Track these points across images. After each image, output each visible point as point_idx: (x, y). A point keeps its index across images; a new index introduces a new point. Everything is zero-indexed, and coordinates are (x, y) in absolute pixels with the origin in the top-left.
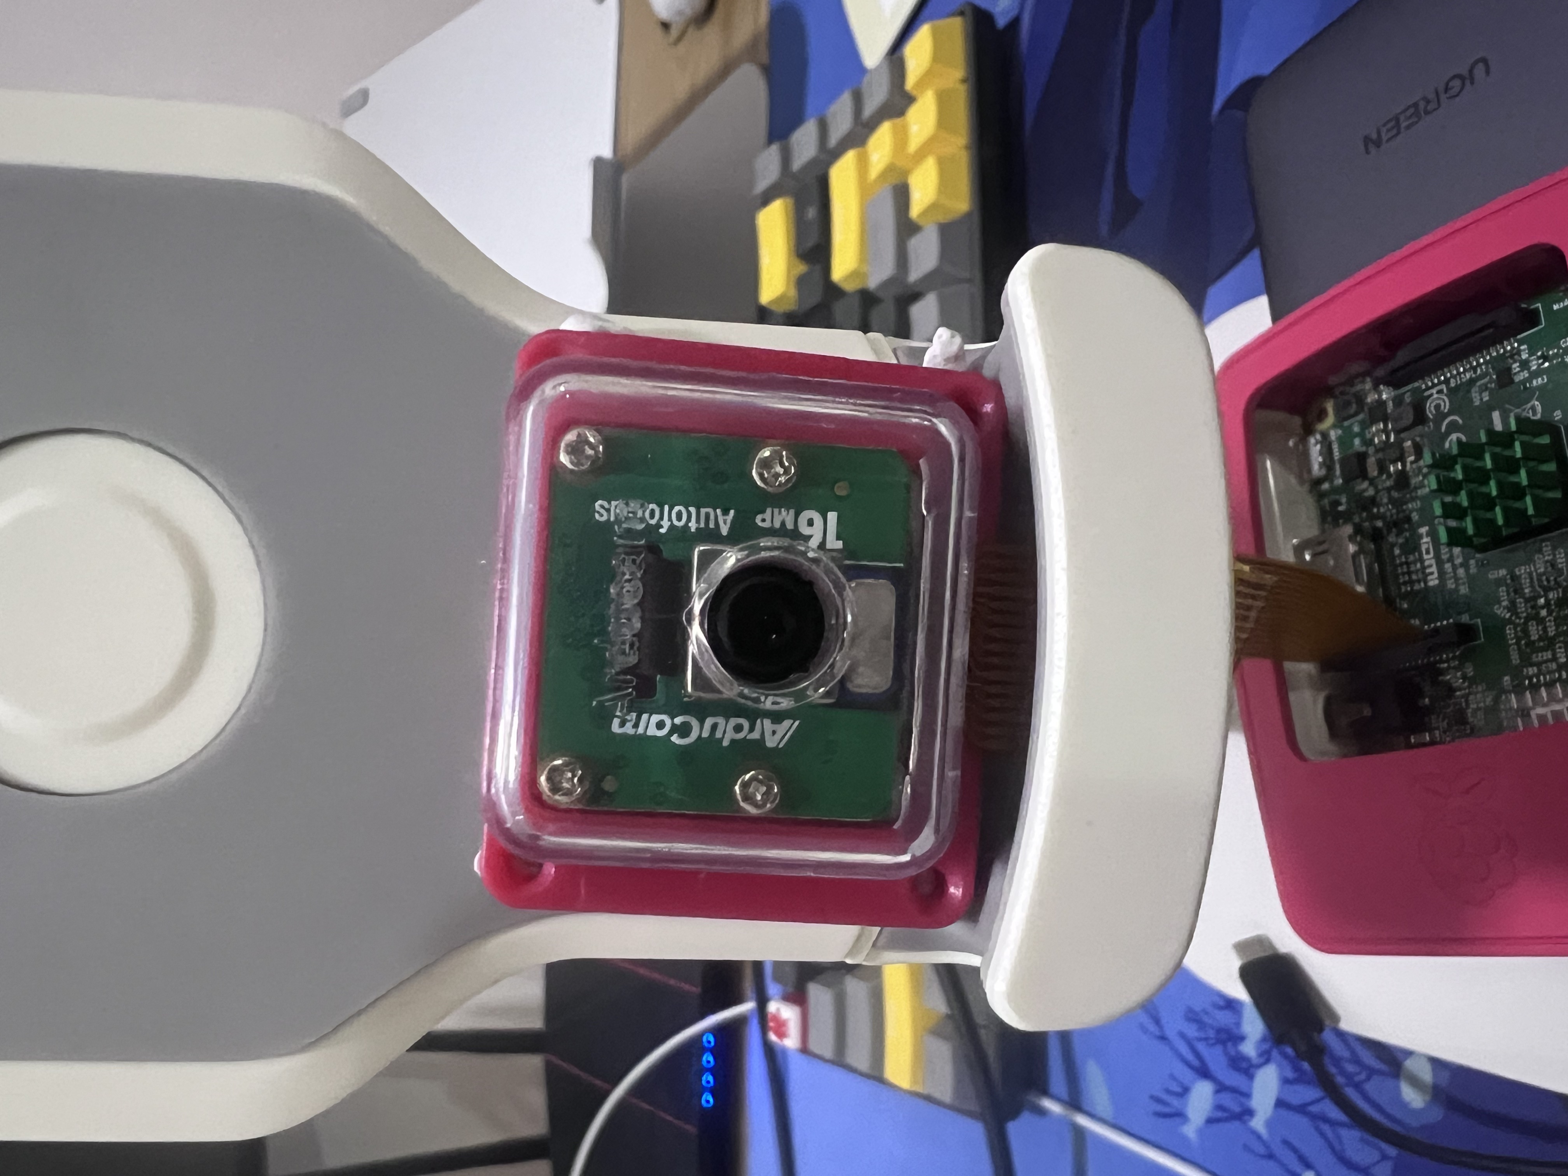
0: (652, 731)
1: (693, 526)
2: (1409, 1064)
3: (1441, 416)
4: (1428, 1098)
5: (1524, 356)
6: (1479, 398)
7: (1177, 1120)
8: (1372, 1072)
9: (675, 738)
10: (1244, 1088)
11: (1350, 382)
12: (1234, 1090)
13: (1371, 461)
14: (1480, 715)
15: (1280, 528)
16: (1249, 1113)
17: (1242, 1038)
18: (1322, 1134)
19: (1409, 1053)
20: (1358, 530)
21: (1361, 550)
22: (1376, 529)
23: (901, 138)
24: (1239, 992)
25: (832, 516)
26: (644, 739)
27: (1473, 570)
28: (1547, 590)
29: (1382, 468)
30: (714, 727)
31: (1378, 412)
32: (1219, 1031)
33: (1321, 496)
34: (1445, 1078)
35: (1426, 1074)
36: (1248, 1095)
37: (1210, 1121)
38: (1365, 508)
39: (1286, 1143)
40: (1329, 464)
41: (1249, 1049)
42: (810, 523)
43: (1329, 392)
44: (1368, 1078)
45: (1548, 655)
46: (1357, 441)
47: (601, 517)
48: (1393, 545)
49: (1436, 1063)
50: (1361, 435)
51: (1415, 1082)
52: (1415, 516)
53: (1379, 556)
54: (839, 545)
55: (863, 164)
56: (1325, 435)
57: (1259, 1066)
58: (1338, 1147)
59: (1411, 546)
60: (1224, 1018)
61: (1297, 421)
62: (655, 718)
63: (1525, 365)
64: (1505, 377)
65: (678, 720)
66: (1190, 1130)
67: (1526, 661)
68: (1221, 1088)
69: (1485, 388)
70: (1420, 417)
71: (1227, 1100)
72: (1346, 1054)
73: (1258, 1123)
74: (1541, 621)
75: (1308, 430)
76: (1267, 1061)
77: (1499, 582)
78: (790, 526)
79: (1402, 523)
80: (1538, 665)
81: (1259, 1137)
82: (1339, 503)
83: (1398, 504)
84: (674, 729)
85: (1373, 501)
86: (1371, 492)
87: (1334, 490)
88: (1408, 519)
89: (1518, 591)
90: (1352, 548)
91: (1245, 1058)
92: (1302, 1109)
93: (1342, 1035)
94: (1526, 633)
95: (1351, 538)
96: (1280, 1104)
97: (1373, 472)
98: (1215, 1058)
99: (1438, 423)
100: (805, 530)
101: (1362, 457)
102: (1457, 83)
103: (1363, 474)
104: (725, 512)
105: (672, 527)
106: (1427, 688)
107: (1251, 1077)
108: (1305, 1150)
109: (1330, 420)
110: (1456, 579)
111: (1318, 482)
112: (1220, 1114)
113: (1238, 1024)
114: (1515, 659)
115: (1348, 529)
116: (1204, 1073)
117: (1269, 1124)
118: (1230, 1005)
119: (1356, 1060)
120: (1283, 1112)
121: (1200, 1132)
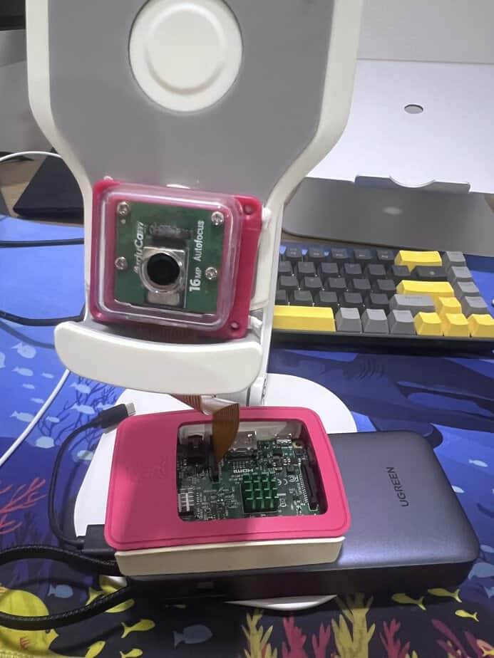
0: (138, 235)
1: (196, 249)
2: (91, 454)
3: (288, 479)
4: (81, 458)
5: (302, 504)
6: (291, 491)
7: (78, 381)
8: (90, 443)
9: (136, 241)
10: (88, 402)
11: (307, 454)
12: (86, 400)
13: (278, 457)
14: (190, 480)
15: (262, 427)
16: (79, 404)
17: (104, 404)
18: (72, 425)
19: (94, 453)
20: (255, 451)
21: (248, 452)
22: (256, 456)
23: (453, 311)
24: (118, 403)
25: (198, 289)
26: (136, 233)
27: (236, 483)
28: (225, 502)
29: (275, 461)
30: (139, 252)
31: (294, 461)
32: (107, 396)
33: (271, 442)
34: (85, 463)
35: (87, 458)
36: (85, 404)
37: (77, 391)
38: (263, 455)
39: (68, 415)
40: (280, 445)
41: (100, 406)
42: (197, 283)
43: (306, 447)
44: (87, 441)
45: (205, 500)
46: (286, 454)
47: (199, 222)
48: (249, 460)
49: (90, 462)
50: (288, 455)
51: (86, 455)
52: (257, 468)
53: (246, 457)
54: (190, 290)
55: (446, 295)
56: (290, 445)
57: (94, 408)
58: (67, 430)
59: (248, 467)
60: (111, 399)
61: (298, 437)
62: (142, 236)
63: (299, 504)
64: (296, 498)
65: (141, 242)
66: (74, 385)
67: (204, 494)
68: (88, 396)
69: (294, 492)
70: (289, 473)
71: (84, 397)
72: (96, 435)
73: (75, 406)
74: (216, 499)
75: (293, 440)
76: (95, 411)
77: (231, 490)
78: (196, 277)
79: (256, 464)
80: (203, 497)
81: (71, 406)
82: (267, 447)
83: (262, 464)
84: (139, 241)
85: (265, 457)
86: (268, 456)
87: (272, 446)
88: (257, 466)
89: (227, 495)
90: (249, 448)
91: (97, 404)
92: (79, 420)
93: (101, 435)
94: (213, 495)
95: (252, 449)
96: (81, 414)
97: (274, 458)
98: (98, 395)
99: (287, 478)
100: (195, 281)
101: (281, 455)
102: (402, 496)
103: (274, 455)
104: (200, 258)
105: (196, 243)
106: (200, 466)
107: (91, 406)
108: (66, 420)
109: (296, 447)
110: (234, 478)
111: (276, 442)
112: (79, 395)
113: (108, 403)
114: (205, 491)
115: (256, 448)
116: (93, 391)
117: (75, 410)
118: (115, 401)
119: (94, 438)
120: (78, 415)
121: (74, 387)
